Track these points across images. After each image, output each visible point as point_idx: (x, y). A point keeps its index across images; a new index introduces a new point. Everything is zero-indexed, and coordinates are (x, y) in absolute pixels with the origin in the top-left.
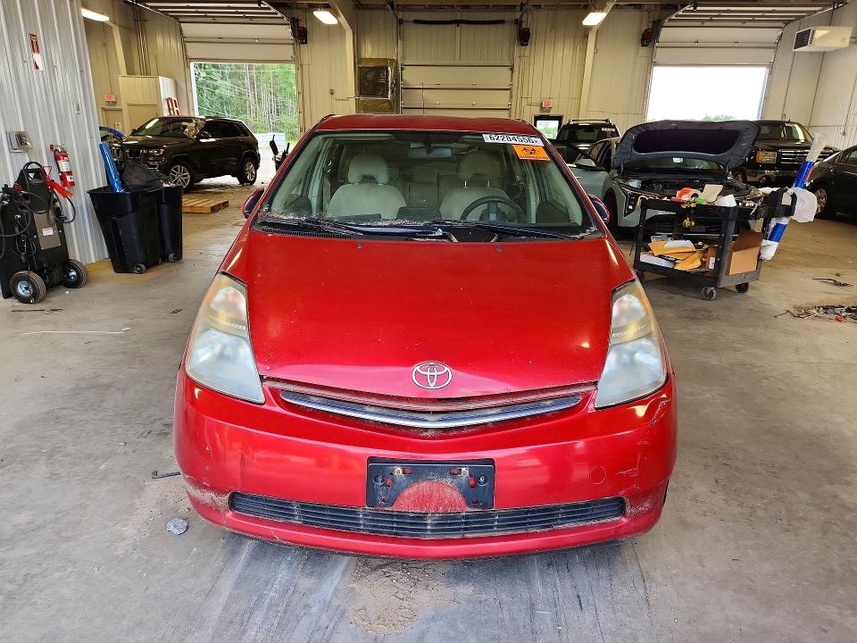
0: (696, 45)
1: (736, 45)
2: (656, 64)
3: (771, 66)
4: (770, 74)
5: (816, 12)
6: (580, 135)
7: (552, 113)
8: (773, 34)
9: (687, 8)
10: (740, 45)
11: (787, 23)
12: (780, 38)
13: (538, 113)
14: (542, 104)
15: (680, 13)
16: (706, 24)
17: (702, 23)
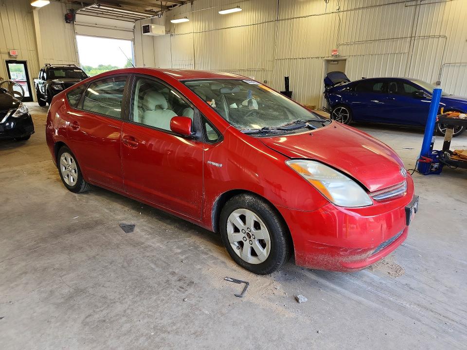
0: (95, 26)
1: (115, 28)
2: (77, 34)
3: (133, 40)
4: (134, 44)
5: (150, 17)
6: (57, 73)
7: (18, 59)
8: (131, 25)
9: (94, 6)
10: (117, 28)
11: (136, 20)
12: (134, 27)
13: (8, 59)
14: (9, 53)
15: (89, 8)
16: (99, 15)
17: (97, 14)
